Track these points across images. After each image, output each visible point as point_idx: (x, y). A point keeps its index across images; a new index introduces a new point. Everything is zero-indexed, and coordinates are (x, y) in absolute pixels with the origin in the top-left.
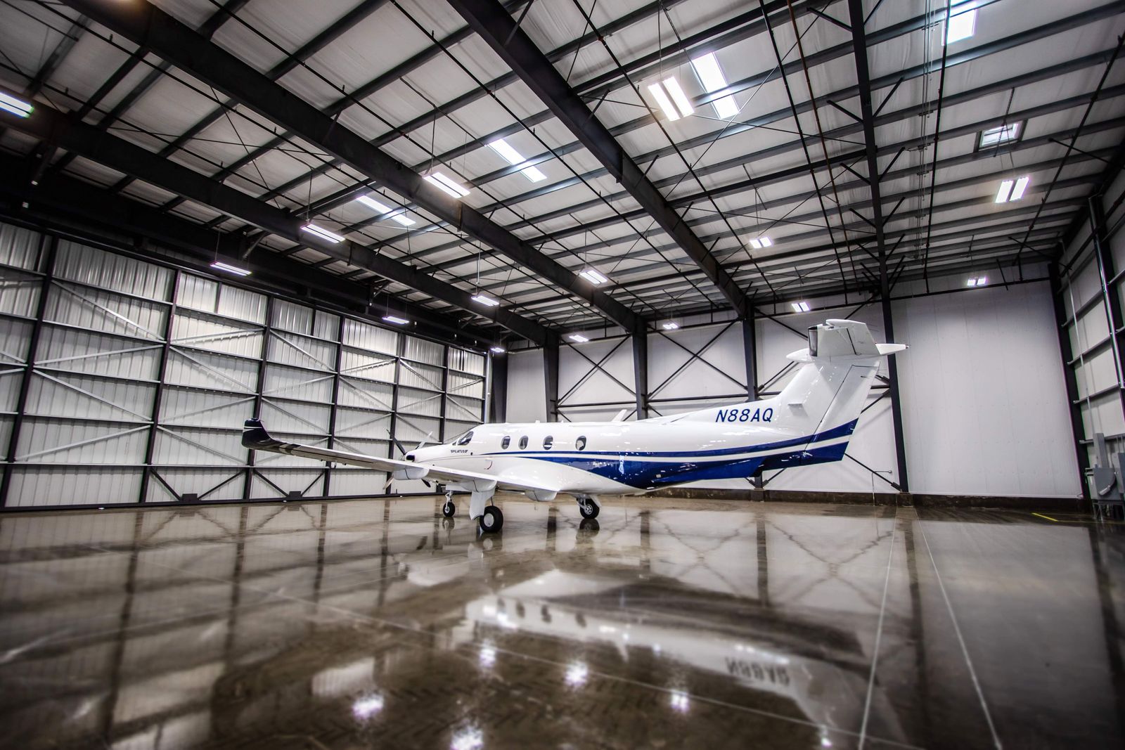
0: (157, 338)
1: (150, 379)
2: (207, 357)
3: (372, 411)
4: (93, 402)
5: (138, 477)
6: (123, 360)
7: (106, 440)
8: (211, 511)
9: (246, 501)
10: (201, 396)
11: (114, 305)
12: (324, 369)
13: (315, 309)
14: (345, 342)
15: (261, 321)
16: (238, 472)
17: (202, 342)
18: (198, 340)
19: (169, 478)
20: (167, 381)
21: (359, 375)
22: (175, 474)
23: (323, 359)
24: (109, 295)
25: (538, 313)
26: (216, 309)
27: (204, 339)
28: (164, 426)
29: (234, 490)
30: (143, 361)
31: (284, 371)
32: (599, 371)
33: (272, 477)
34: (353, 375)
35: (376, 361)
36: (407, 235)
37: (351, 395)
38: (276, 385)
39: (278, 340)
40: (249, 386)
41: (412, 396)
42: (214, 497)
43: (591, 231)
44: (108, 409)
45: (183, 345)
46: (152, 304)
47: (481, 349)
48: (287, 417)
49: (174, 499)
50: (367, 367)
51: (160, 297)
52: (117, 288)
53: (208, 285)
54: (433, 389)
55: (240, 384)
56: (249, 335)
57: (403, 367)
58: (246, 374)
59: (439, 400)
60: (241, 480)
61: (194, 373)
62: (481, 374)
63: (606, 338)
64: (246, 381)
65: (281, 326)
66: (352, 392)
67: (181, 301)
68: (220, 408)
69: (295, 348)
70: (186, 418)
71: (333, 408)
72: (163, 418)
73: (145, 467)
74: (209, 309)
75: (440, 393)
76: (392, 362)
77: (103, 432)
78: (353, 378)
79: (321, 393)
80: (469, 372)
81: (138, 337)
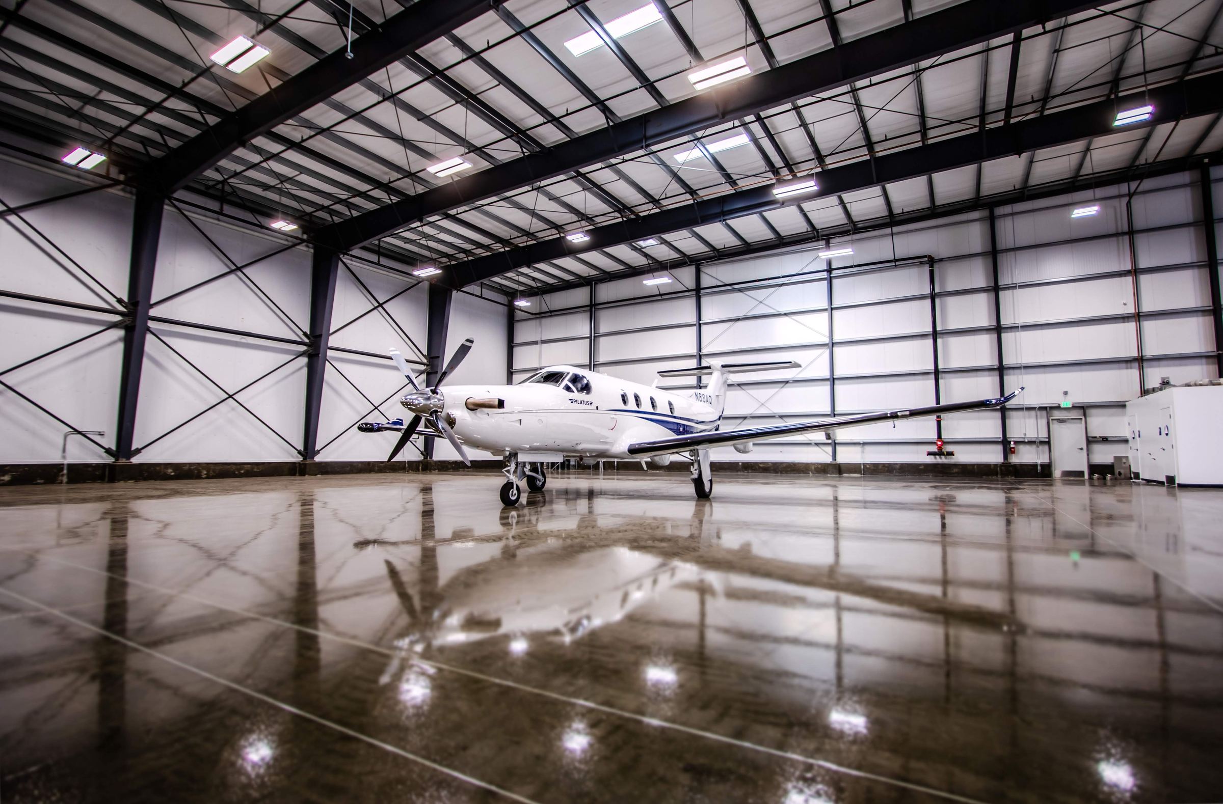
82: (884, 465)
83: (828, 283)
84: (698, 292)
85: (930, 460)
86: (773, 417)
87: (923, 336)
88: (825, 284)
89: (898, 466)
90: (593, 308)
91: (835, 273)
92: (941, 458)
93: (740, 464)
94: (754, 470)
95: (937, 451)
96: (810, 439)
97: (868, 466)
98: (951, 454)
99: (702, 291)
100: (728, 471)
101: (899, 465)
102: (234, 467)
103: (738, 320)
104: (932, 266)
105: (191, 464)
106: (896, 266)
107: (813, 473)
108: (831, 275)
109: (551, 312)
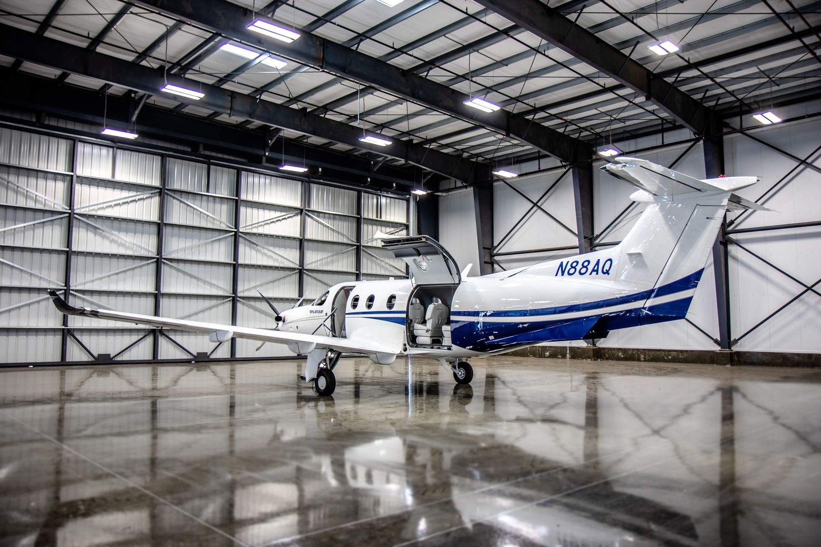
0: (63, 208)
1: (60, 247)
2: (108, 222)
3: (277, 268)
4: (14, 271)
5: (59, 338)
6: (36, 231)
7: (29, 305)
8: (126, 370)
9: (155, 361)
10: (106, 260)
11: (23, 179)
12: (223, 227)
13: (209, 164)
14: (243, 197)
15: (156, 183)
16: (147, 333)
17: (103, 208)
18: (99, 206)
19: (85, 339)
20: (74, 248)
21: (261, 230)
22: (90, 336)
23: (220, 217)
24: (20, 170)
25: (457, 147)
26: (113, 175)
27: (105, 205)
28: (76, 291)
29: (143, 351)
30: (52, 230)
31: (183, 231)
32: (539, 211)
33: (178, 338)
34: (255, 231)
35: (278, 214)
36: (282, 78)
37: (254, 252)
38: (176, 246)
39: (175, 200)
40: (150, 249)
41: (323, 251)
42: (125, 357)
43: (478, 51)
44: (27, 276)
45: (86, 213)
46: (56, 176)
47: (403, 192)
48: (189, 278)
49: (91, 359)
50: (269, 222)
51: (62, 168)
52: (25, 164)
53: (104, 151)
54: (345, 241)
55: (142, 248)
56: (146, 198)
57: (309, 218)
58: (146, 237)
59: (354, 252)
60: (149, 340)
61: (98, 239)
62: (404, 221)
63: (540, 171)
64: (146, 244)
65: (176, 186)
66: (254, 249)
67: (82, 170)
68: (125, 271)
69: (192, 207)
70: (94, 283)
71: (235, 267)
72: (75, 283)
73: (63, 329)
74: (106, 175)
75: (355, 245)
76: (297, 215)
77: (25, 298)
78: (254, 234)
79: (220, 252)
80: (388, 219)
81: (46, 208)
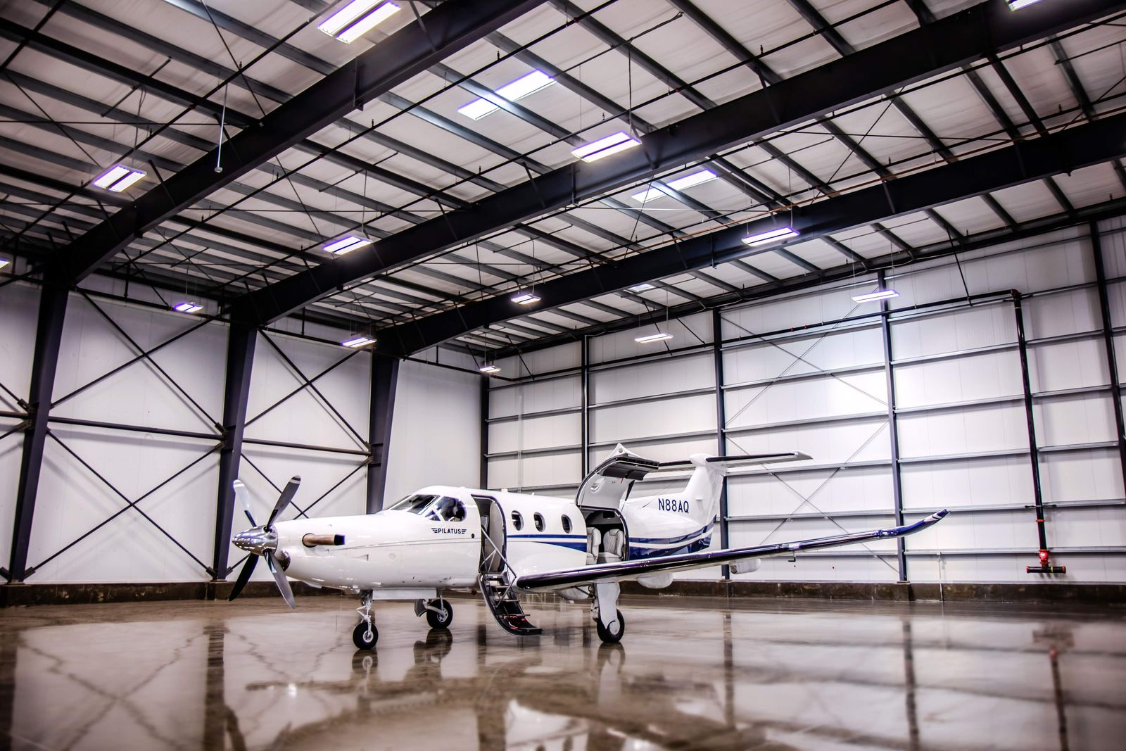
82: (971, 587)
83: (884, 331)
84: (718, 347)
85: (1034, 579)
86: (819, 518)
87: (1014, 402)
88: (880, 332)
89: (989, 589)
90: (586, 371)
91: (894, 317)
92: (1049, 576)
93: (779, 585)
94: (799, 594)
95: (1041, 565)
96: (871, 550)
97: (949, 588)
98: (1061, 571)
99: (724, 345)
100: (764, 595)
101: (991, 587)
102: (134, 589)
103: (771, 383)
104: (1018, 304)
105: (87, 586)
106: (971, 305)
107: (876, 599)
108: (889, 320)
109: (533, 376)
